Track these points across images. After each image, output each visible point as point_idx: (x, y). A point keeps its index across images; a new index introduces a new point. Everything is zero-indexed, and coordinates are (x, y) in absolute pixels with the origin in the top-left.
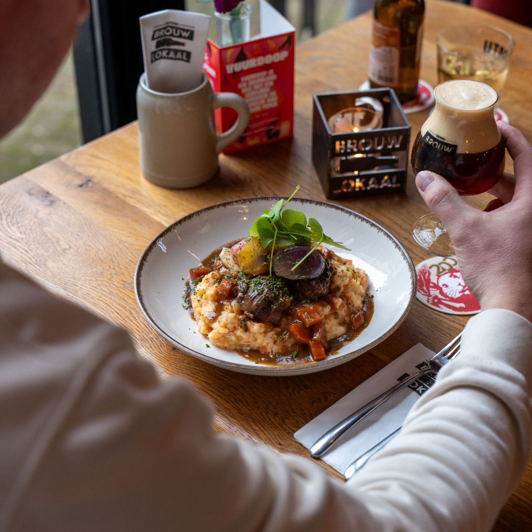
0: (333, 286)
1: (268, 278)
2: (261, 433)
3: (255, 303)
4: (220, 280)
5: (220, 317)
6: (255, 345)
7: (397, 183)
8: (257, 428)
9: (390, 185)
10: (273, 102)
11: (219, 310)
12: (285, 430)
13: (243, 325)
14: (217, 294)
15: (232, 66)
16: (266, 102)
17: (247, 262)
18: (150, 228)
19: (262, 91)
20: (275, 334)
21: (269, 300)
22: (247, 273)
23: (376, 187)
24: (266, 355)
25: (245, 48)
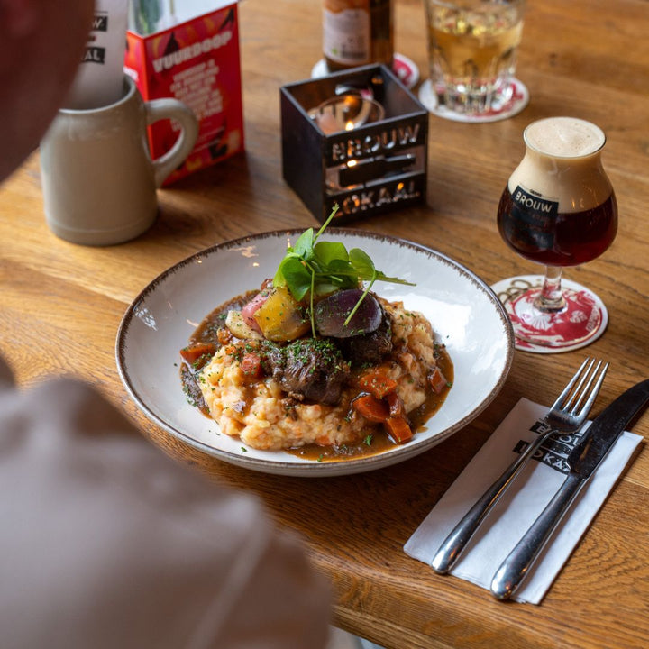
0: (396, 339)
1: (311, 340)
2: (355, 555)
3: (302, 378)
4: (239, 355)
5: (253, 407)
6: (310, 437)
7: (414, 192)
8: (347, 550)
9: (406, 197)
10: (216, 106)
11: (250, 396)
12: (387, 545)
13: (290, 411)
14: (242, 374)
15: (161, 61)
16: (208, 107)
17: (274, 324)
18: (92, 305)
19: (202, 91)
20: (336, 417)
21: (321, 371)
22: (276, 339)
23: (389, 201)
24: (329, 448)
25: (177, 33)
